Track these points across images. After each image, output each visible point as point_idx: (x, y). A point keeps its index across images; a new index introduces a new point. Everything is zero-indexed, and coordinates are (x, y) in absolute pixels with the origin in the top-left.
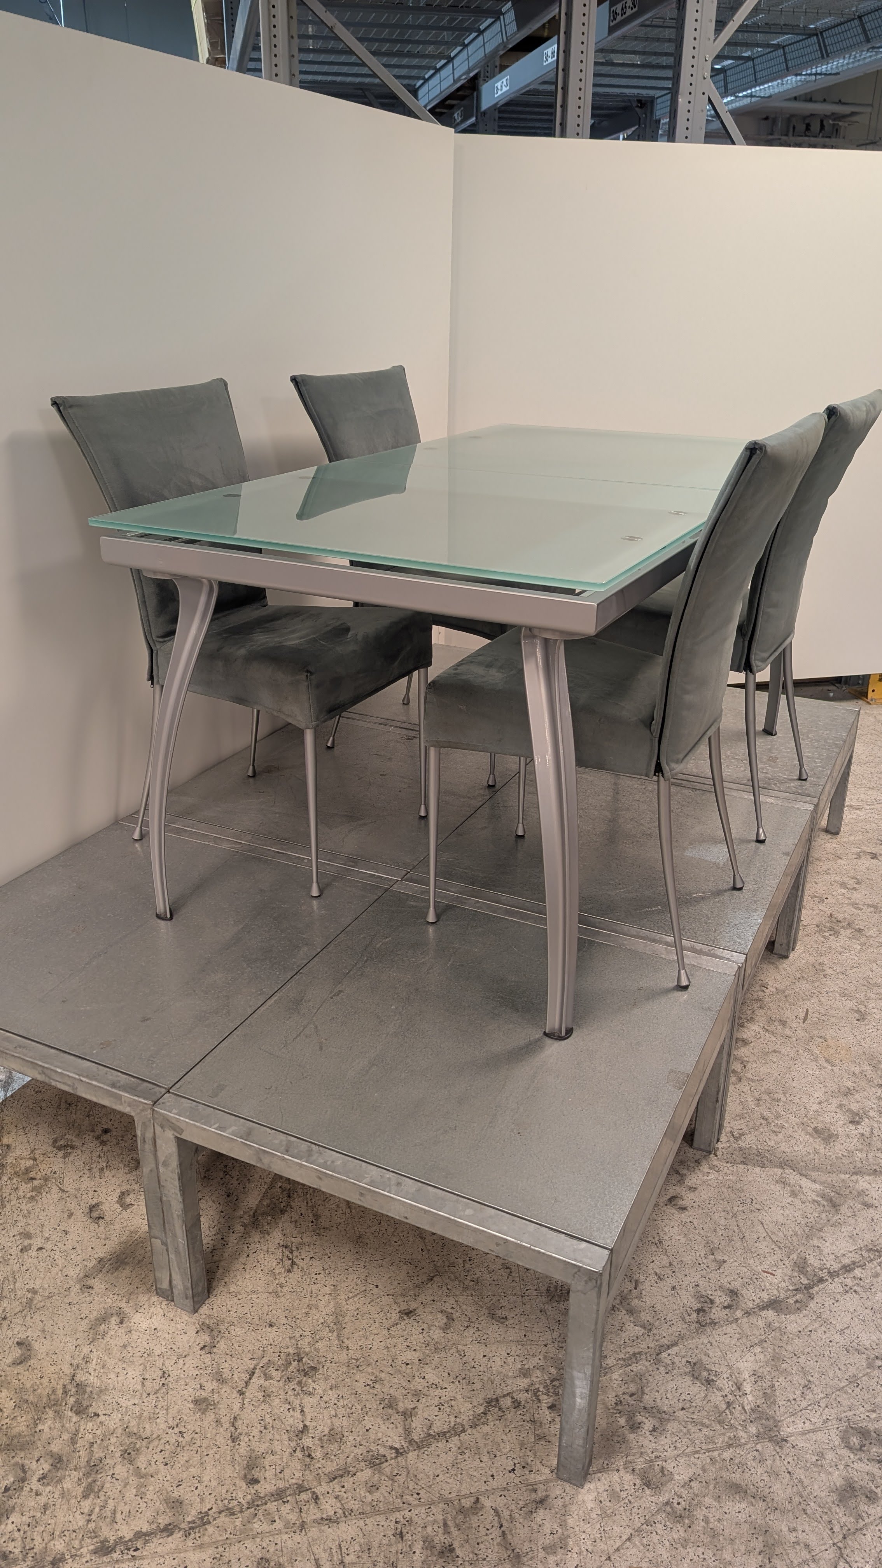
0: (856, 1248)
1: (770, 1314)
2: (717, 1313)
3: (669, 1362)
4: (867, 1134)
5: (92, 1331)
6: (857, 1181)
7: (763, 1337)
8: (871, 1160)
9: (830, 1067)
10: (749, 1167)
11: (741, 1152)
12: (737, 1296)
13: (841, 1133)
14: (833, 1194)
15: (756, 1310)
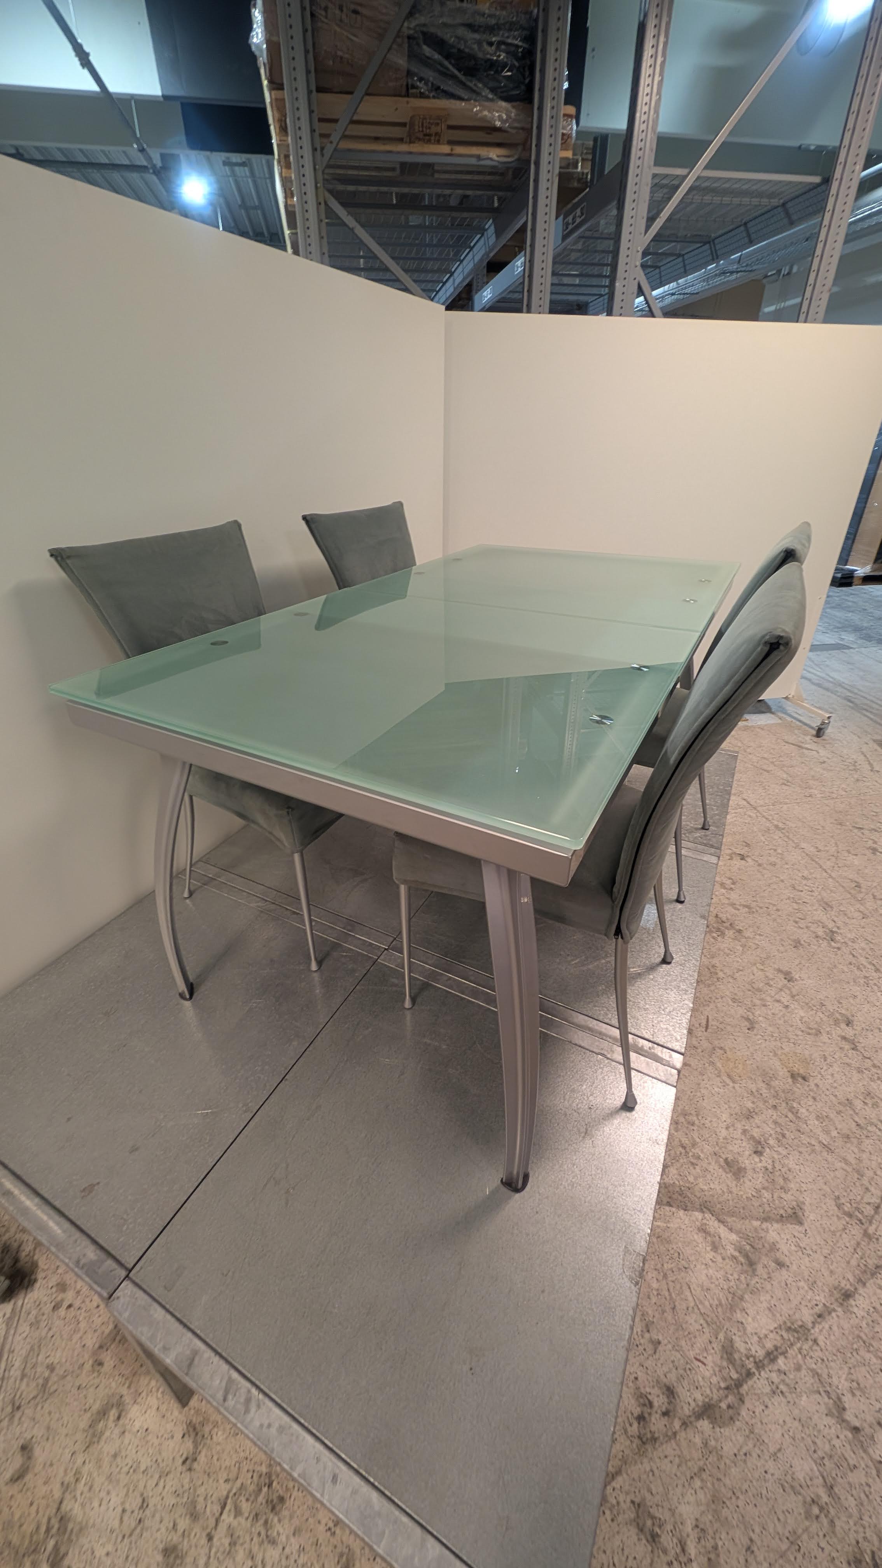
0: (776, 1325)
1: (704, 1425)
2: (657, 1424)
3: (614, 1502)
4: (770, 1167)
5: (91, 1431)
6: (767, 1231)
7: (701, 1463)
8: (777, 1202)
9: (731, 1084)
10: (674, 1209)
11: (669, 1191)
12: (674, 1397)
13: (749, 1167)
14: (748, 1247)
15: (693, 1419)
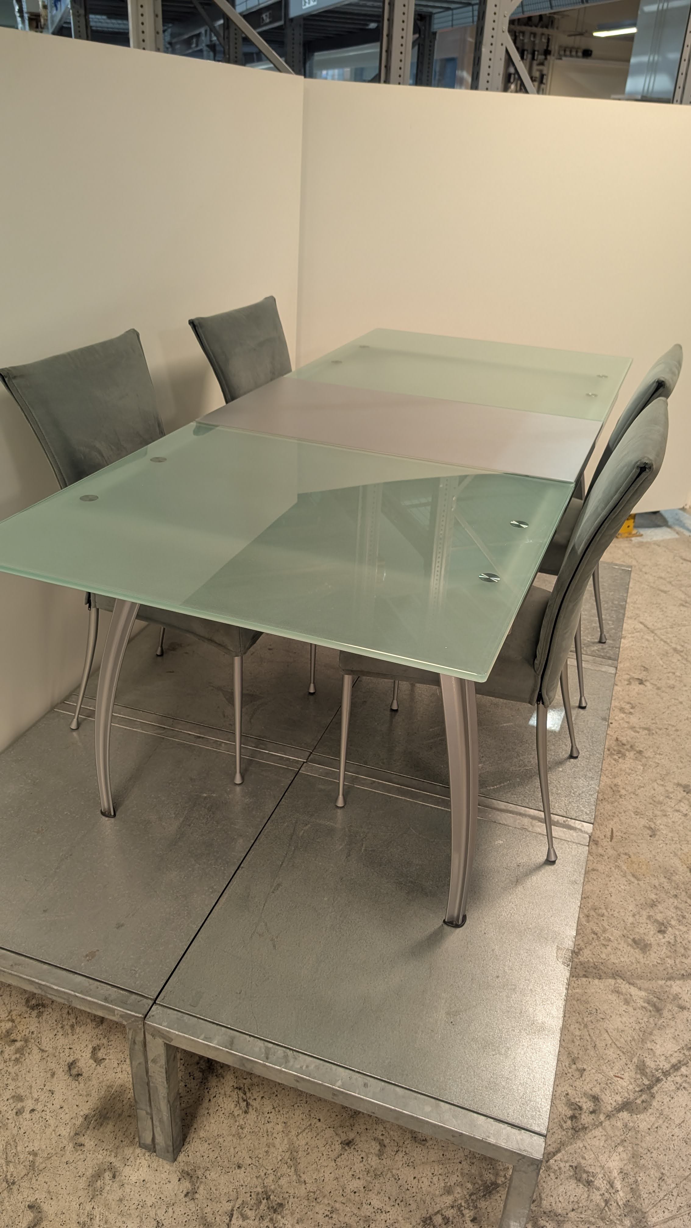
0: (679, 1048)
1: (625, 1115)
2: (586, 1119)
3: (556, 1168)
4: (672, 941)
5: (91, 1188)
6: (671, 986)
7: (623, 1137)
8: (679, 965)
9: (636, 882)
10: (590, 979)
11: (582, 966)
12: (599, 1102)
13: (654, 943)
14: (655, 999)
15: (614, 1112)
